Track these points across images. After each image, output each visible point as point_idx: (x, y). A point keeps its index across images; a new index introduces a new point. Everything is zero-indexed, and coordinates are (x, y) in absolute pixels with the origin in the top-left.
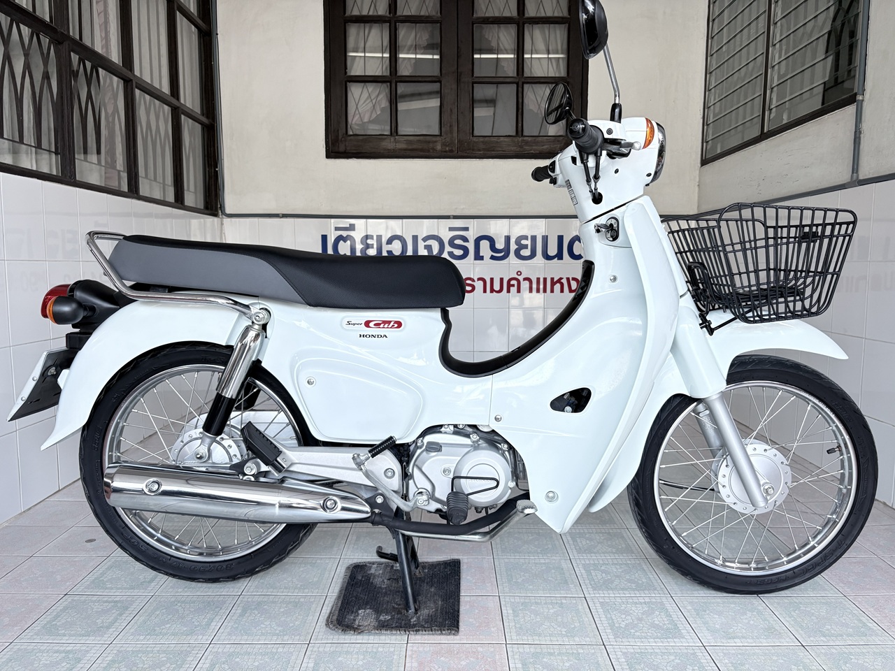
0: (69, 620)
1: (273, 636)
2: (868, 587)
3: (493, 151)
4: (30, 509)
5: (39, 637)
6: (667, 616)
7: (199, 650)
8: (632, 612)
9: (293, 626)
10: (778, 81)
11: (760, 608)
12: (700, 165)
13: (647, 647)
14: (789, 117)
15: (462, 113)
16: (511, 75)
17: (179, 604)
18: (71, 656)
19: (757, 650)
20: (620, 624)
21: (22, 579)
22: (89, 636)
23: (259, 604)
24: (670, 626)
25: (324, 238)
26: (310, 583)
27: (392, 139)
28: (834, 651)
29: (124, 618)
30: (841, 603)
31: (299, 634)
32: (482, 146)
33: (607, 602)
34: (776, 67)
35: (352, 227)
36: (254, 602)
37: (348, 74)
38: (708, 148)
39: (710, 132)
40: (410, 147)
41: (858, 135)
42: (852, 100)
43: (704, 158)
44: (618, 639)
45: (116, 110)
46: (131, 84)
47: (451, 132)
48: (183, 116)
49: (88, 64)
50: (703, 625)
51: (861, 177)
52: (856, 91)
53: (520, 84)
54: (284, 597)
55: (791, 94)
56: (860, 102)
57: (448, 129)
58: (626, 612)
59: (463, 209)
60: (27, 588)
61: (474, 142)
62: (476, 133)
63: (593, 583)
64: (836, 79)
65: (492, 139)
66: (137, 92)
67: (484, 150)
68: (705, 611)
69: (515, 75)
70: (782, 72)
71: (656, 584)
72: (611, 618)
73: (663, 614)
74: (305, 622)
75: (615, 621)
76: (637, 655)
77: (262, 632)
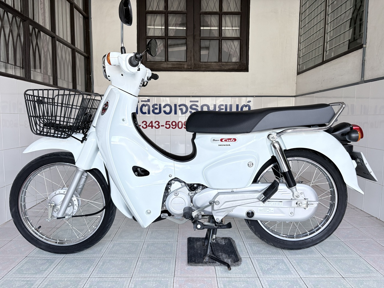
0: (28, 267)
1: (116, 274)
2: (370, 252)
3: (209, 68)
5: (15, 275)
6: (285, 265)
7: (84, 280)
8: (270, 263)
9: (125, 270)
10: (330, 39)
11: (324, 261)
12: (296, 75)
13: (277, 278)
14: (334, 54)
15: (196, 52)
16: (216, 36)
17: (75, 261)
18: (29, 283)
19: (324, 279)
20: (265, 268)
21: (7, 250)
22: (37, 274)
23: (110, 260)
24: (286, 269)
26: (132, 251)
27: (166, 63)
28: (356, 279)
29: (52, 267)
30: (359, 259)
31: (127, 273)
32: (204, 66)
33: (259, 260)
34: (329, 33)
35: (148, 101)
36: (108, 260)
37: (147, 35)
38: (300, 67)
39: (301, 60)
40: (173, 67)
41: (364, 62)
42: (361, 47)
43: (298, 72)
44: (264, 275)
45: (48, 50)
46: (54, 39)
47: (191, 60)
48: (76, 53)
49: (37, 30)
50: (300, 269)
51: (365, 79)
52: (363, 43)
53: (220, 40)
54: (120, 257)
55: (335, 45)
56: (365, 48)
57: (190, 59)
58: (267, 263)
59: (196, 93)
60: (9, 254)
61: (201, 64)
62: (201, 61)
63: (253, 251)
64: (354, 38)
65: (209, 63)
66: (57, 42)
67: (205, 68)
68: (301, 263)
69: (218, 36)
70: (331, 35)
72: (261, 266)
73: (283, 264)
74: (130, 268)
75: (263, 267)
76: (273, 282)
77: (111, 273)
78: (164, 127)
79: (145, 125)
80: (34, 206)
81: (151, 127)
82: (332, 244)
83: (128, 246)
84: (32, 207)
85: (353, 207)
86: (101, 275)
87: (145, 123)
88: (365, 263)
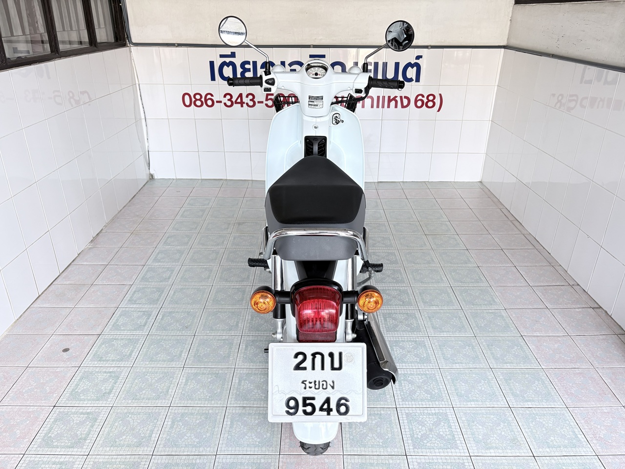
0: (59, 432)
1: (193, 447)
2: (583, 398)
4: (21, 316)
5: (41, 450)
6: (449, 427)
7: (146, 461)
8: (426, 423)
9: (205, 438)
11: (510, 419)
12: (514, 3)
13: (434, 457)
17: (130, 416)
19: (504, 460)
20: (417, 435)
21: (24, 391)
22: (73, 447)
23: (183, 415)
24: (449, 436)
25: (212, 64)
26: (215, 394)
28: (553, 461)
29: (95, 429)
30: (564, 415)
31: (209, 445)
33: (411, 413)
35: (233, 55)
36: (179, 414)
44: (415, 450)
50: (471, 436)
54: (198, 408)
58: (422, 423)
59: (321, 39)
60: (28, 400)
63: (402, 394)
71: (444, 395)
72: (412, 429)
73: (446, 425)
74: (213, 434)
75: (415, 432)
76: (427, 465)
77: (185, 444)
78: (264, 104)
79: (228, 100)
80: (56, 279)
81: (240, 105)
82: (527, 376)
83: (209, 380)
84: (53, 282)
85: (572, 283)
86: (171, 449)
87: (228, 97)
88: (572, 424)
